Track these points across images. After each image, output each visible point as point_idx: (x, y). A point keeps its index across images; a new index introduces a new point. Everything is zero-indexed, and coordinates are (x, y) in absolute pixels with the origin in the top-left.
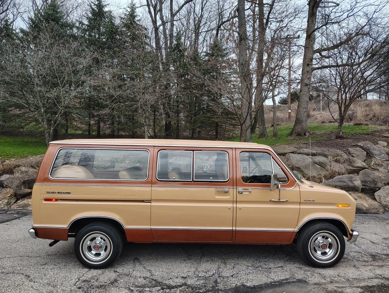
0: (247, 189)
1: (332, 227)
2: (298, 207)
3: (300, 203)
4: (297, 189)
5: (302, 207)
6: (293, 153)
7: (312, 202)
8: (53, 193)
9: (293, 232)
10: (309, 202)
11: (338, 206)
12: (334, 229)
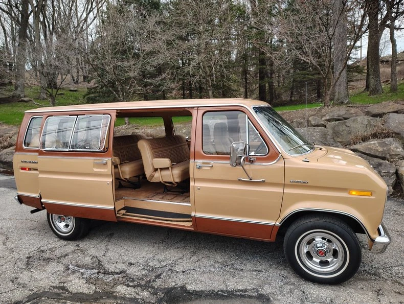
0: (209, 163)
1: (337, 225)
2: (280, 190)
3: (284, 186)
4: (281, 164)
5: (287, 191)
6: (397, 112)
7: (304, 185)
8: (25, 162)
9: (274, 226)
10: (300, 184)
11: (349, 193)
12: (340, 229)
